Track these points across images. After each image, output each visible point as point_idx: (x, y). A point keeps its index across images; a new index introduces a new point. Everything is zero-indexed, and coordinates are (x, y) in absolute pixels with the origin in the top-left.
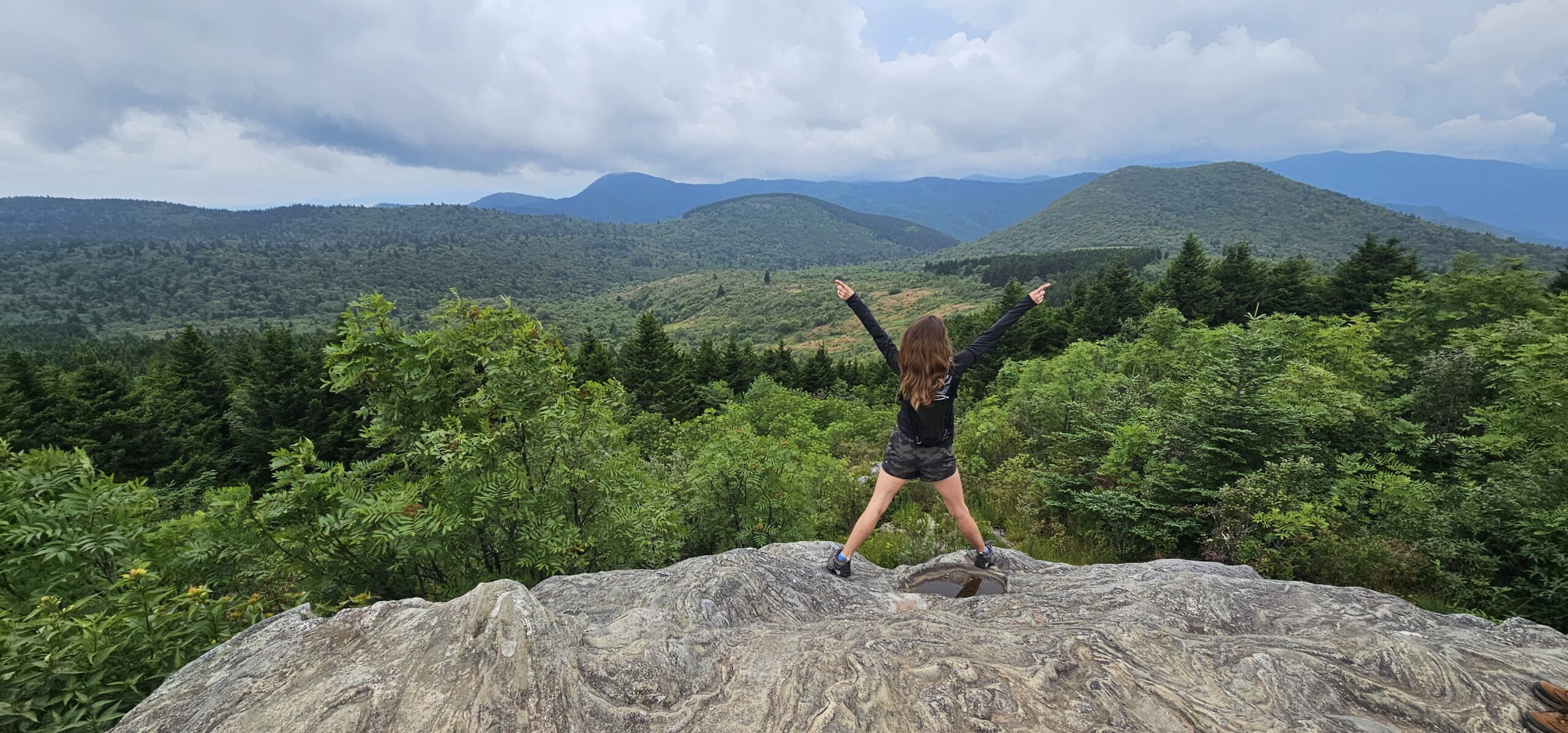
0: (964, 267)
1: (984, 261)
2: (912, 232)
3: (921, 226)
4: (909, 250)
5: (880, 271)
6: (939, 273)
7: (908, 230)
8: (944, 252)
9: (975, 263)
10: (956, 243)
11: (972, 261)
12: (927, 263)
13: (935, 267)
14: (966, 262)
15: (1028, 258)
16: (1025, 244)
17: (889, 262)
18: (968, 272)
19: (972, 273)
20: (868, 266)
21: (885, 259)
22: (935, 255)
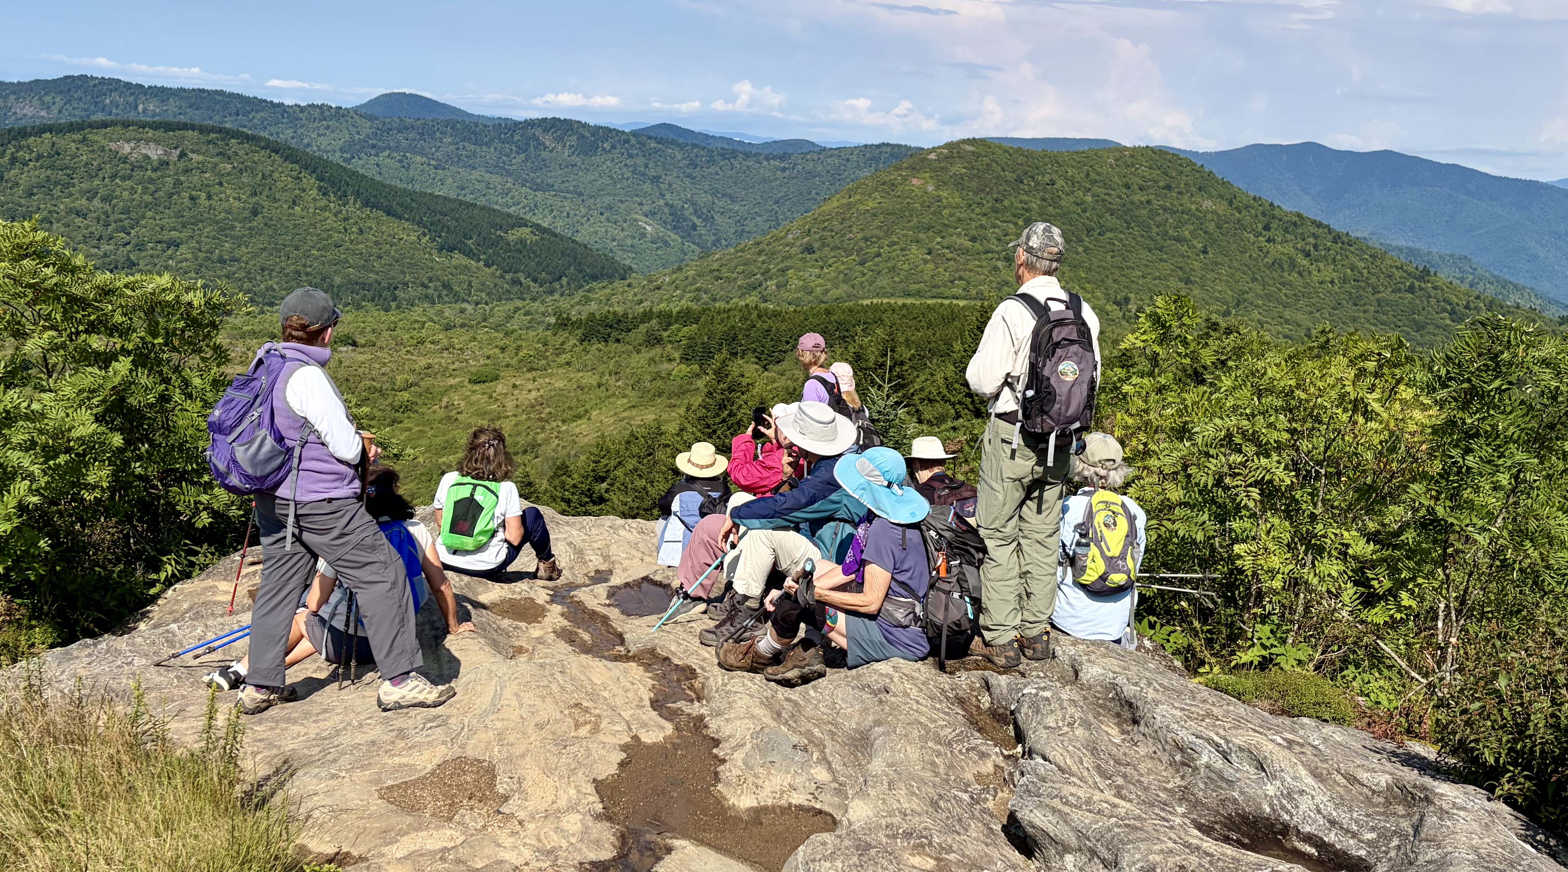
0: (643, 328)
1: (686, 317)
2: (522, 241)
3: (544, 230)
4: (516, 282)
5: (448, 328)
6: (585, 338)
7: (513, 236)
8: (600, 291)
9: (667, 319)
10: (624, 273)
11: (660, 315)
12: (557, 313)
13: (578, 324)
14: (647, 316)
15: (776, 314)
16: (771, 284)
17: (469, 308)
18: (654, 340)
19: (659, 341)
20: (416, 313)
21: (458, 299)
22: (579, 295)
